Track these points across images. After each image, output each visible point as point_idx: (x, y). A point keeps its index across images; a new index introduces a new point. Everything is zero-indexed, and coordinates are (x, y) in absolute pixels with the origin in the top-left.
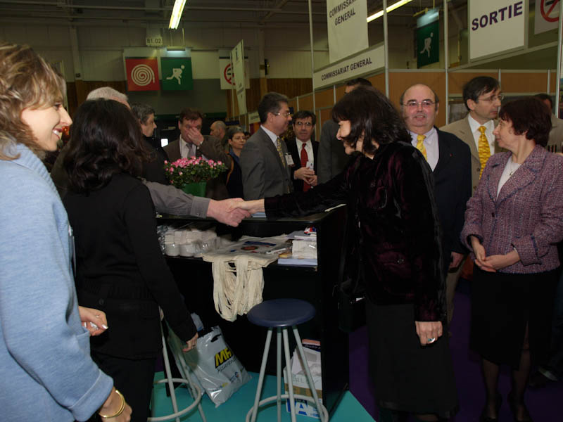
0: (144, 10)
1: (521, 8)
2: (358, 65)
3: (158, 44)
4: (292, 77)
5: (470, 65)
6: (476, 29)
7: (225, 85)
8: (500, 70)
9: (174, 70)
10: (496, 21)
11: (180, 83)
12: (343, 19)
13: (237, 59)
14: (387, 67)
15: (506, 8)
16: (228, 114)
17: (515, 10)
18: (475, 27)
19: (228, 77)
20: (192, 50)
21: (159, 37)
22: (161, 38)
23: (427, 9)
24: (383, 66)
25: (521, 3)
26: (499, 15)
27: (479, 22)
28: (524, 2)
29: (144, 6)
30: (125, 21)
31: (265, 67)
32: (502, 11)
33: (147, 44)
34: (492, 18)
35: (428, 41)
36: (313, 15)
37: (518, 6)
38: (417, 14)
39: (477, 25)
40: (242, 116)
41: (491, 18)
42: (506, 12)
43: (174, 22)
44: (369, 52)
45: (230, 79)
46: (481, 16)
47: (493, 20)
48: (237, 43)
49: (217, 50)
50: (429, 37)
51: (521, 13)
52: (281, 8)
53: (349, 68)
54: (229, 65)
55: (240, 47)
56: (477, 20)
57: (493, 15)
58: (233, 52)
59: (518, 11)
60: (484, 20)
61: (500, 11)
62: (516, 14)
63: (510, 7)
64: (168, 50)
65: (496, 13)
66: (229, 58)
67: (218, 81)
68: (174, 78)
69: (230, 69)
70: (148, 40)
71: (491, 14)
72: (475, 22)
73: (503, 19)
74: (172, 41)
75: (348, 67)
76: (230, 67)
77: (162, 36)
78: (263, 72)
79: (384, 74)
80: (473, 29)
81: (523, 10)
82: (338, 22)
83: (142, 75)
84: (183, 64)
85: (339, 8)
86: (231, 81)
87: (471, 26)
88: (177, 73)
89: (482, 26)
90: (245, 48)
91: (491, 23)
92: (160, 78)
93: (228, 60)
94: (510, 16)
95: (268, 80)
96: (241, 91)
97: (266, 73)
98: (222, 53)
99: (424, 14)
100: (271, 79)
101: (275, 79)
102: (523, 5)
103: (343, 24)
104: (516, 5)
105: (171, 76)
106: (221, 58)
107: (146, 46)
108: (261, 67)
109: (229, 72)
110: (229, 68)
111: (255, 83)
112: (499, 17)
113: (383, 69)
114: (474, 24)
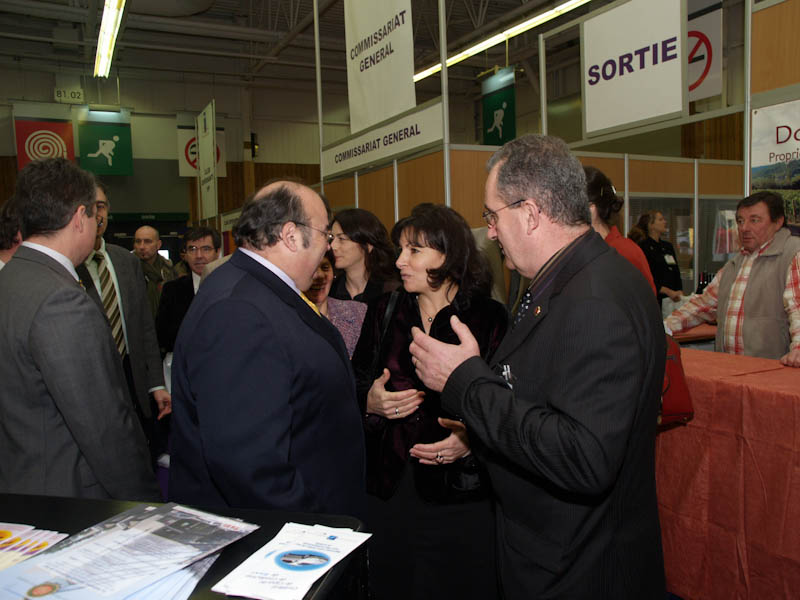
0: (51, 43)
1: (674, 48)
2: (397, 137)
3: (76, 100)
4: (293, 162)
5: (585, 142)
6: (597, 81)
7: (185, 170)
8: (626, 155)
9: (101, 142)
10: (631, 70)
11: (110, 163)
12: (373, 60)
13: (205, 128)
14: (447, 140)
15: (647, 49)
16: (191, 217)
17: (664, 52)
18: (594, 79)
19: (192, 157)
20: (133, 114)
21: (78, 89)
22: (81, 91)
23: (497, 67)
24: (441, 138)
25: (674, 39)
26: (636, 59)
27: (600, 71)
28: (679, 39)
29: (50, 35)
30: (18, 58)
31: (252, 144)
32: (641, 52)
33: (57, 99)
34: (624, 64)
35: (499, 115)
36: (322, 69)
37: (669, 45)
38: (483, 73)
39: (597, 75)
40: (212, 220)
41: (622, 65)
42: (649, 55)
43: (103, 67)
44: (417, 114)
45: (195, 161)
46: (604, 61)
47: (625, 68)
48: (206, 105)
49: (174, 116)
50: (501, 107)
51: (674, 56)
52: (276, 55)
53: (381, 142)
54: (194, 139)
55: (210, 111)
56: (596, 67)
57: (626, 60)
58: (200, 118)
59: (669, 53)
60: (609, 67)
61: (636, 53)
62: (665, 58)
63: (655, 46)
64: (91, 110)
65: (630, 56)
66: (193, 128)
67: (175, 164)
68: (101, 154)
69: (194, 146)
70: (59, 93)
71: (621, 58)
72: (594, 70)
73: (642, 66)
74: (100, 96)
75: (378, 140)
76: (194, 143)
77: (82, 87)
78: (248, 152)
79: (442, 151)
80: (591, 83)
81: (677, 51)
82: (365, 66)
83: (45, 148)
84: (116, 134)
85: (367, 43)
86: (196, 164)
87: (587, 77)
88: (106, 148)
89: (607, 78)
90: (218, 114)
91: (622, 73)
92: (77, 154)
93: (192, 131)
94: (655, 62)
95: (256, 165)
96: (209, 179)
97: (253, 155)
98: (182, 119)
99: (492, 74)
100: (261, 165)
101: (267, 164)
102: (677, 43)
103: (373, 68)
104: (665, 43)
105: (95, 152)
106: (180, 127)
107: (56, 102)
108: (247, 145)
109: (193, 150)
110: (192, 143)
111: (235, 169)
112: (635, 62)
113: (440, 143)
114: (591, 74)
